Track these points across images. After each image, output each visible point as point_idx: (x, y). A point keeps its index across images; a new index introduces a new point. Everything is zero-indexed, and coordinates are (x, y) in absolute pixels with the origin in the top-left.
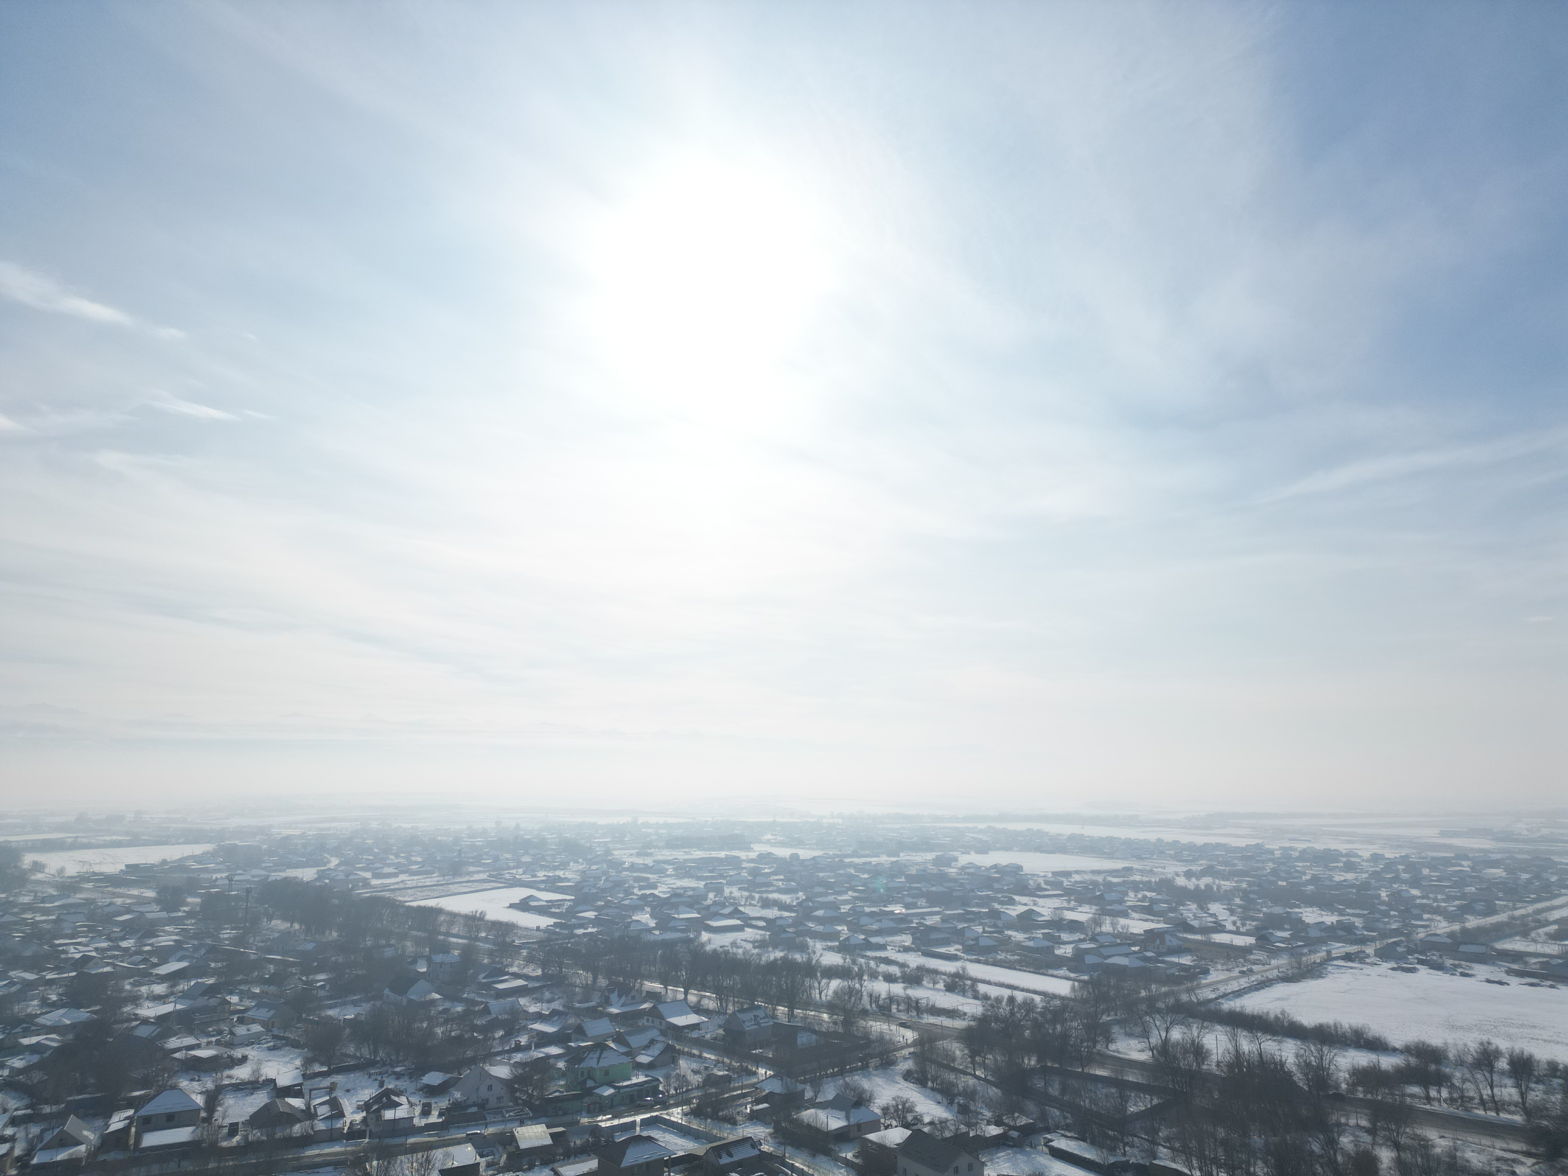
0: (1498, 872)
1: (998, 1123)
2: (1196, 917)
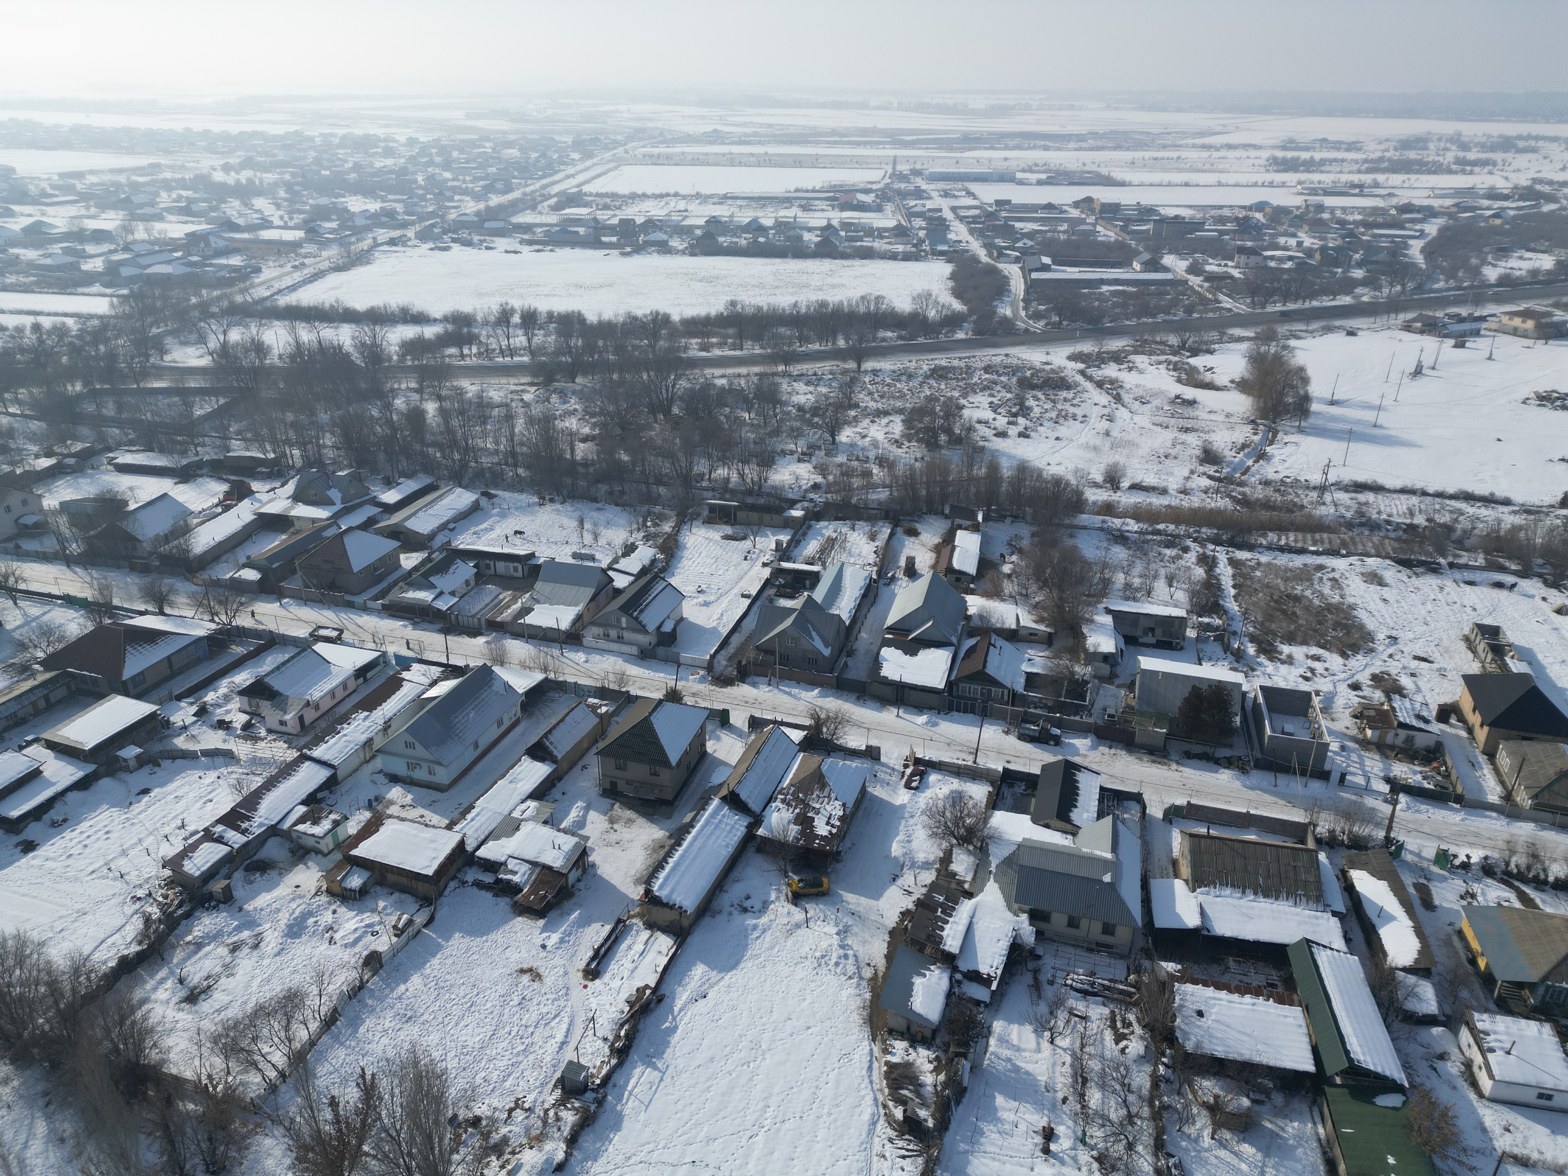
0: (513, 153)
1: (48, 455)
2: (240, 215)
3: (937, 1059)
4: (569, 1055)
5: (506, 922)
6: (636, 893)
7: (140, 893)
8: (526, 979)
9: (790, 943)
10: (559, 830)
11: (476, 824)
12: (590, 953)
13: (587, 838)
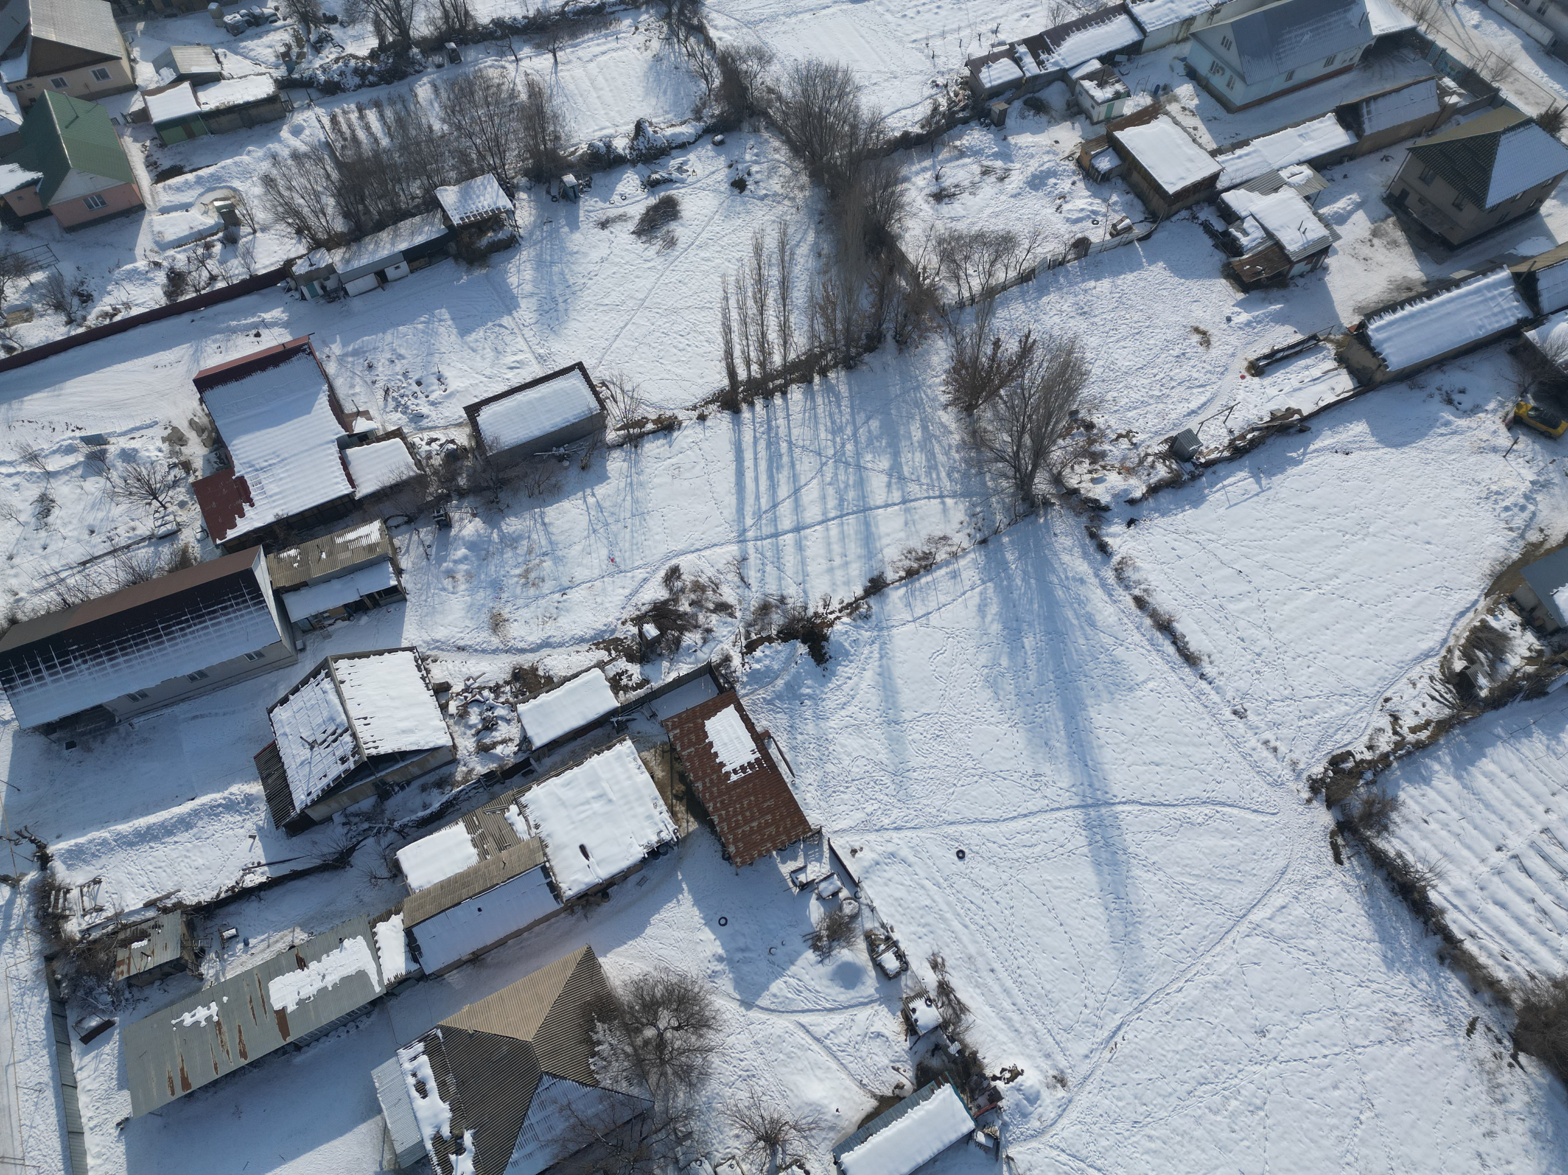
3: (1540, 653)
4: (1192, 424)
5: (1210, 277)
6: (1349, 319)
7: (941, 81)
8: (1196, 338)
9: (1472, 459)
10: (1315, 214)
11: (1240, 163)
12: (1267, 351)
13: (1337, 237)
